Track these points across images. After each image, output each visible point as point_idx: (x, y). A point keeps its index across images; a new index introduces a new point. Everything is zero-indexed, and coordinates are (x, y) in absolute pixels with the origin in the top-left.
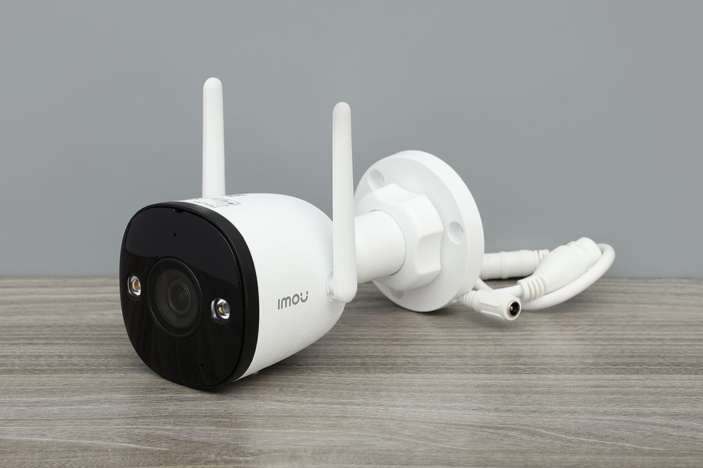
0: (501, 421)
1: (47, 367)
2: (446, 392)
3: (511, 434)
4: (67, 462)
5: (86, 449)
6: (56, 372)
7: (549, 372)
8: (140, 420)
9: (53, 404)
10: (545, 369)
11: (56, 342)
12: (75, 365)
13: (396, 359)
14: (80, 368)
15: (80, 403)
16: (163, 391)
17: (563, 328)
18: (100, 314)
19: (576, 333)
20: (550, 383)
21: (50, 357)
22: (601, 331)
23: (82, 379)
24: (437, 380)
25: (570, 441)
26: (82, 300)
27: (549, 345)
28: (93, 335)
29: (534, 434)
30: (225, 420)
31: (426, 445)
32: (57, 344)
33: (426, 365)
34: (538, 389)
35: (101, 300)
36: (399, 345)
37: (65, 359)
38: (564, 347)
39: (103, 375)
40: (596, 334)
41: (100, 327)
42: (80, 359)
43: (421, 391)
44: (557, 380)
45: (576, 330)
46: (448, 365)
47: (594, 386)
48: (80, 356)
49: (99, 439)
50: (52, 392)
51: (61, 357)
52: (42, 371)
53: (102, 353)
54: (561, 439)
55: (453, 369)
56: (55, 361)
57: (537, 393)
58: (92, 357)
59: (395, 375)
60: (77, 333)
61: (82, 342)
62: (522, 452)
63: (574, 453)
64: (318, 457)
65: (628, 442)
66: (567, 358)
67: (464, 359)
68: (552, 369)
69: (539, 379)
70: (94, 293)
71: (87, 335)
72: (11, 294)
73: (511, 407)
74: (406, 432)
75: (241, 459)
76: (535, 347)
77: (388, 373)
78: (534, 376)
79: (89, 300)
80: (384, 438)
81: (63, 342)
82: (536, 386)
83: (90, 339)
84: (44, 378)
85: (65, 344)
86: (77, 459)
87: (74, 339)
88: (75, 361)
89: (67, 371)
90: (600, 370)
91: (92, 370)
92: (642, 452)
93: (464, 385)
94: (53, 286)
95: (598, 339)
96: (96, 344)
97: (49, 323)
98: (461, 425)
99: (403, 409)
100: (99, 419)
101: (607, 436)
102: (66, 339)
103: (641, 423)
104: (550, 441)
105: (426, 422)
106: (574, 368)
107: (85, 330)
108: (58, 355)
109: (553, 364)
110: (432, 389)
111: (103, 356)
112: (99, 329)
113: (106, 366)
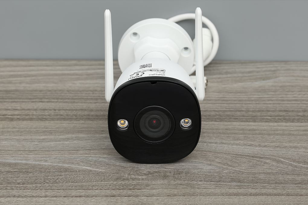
1: (48, 117)
2: (235, 134)
5: (66, 170)
6: (53, 119)
7: (282, 121)
8: (92, 151)
9: (51, 140)
10: (280, 119)
11: (53, 101)
12: (61, 115)
13: (210, 112)
14: (63, 117)
15: (64, 140)
16: (103, 132)
17: (287, 93)
18: (73, 83)
19: (293, 96)
20: (283, 128)
21: (50, 110)
22: (304, 95)
23: (64, 124)
24: (231, 126)
25: (296, 166)
27: (281, 104)
28: (70, 96)
29: (278, 162)
31: (227, 169)
32: (53, 102)
33: (225, 116)
34: (278, 132)
35: (73, 74)
36: (211, 103)
37: (57, 111)
38: (288, 105)
39: (75, 122)
40: (302, 97)
41: (73, 91)
42: (64, 111)
43: (224, 133)
44: (287, 126)
45: (293, 95)
46: (235, 116)
47: (304, 131)
49: (73, 163)
50: (51, 133)
51: (55, 110)
52: (46, 119)
53: (74, 107)
54: (291, 165)
55: (237, 119)
56: (52, 112)
57: (278, 134)
58: (69, 110)
59: (211, 123)
60: (63, 95)
61: (65, 101)
62: (273, 174)
63: (298, 175)
64: (176, 176)
66: (290, 112)
67: (242, 112)
68: (284, 119)
69: (278, 126)
70: (71, 70)
71: (67, 96)
72: (33, 70)
73: (266, 144)
74: (217, 160)
75: (140, 177)
76: (275, 105)
77: (207, 122)
78: (276, 124)
79: (68, 74)
80: (207, 164)
81: (56, 100)
82: (277, 130)
83: (69, 99)
84: (47, 123)
85: (57, 102)
86: (62, 177)
87: (61, 99)
88: (62, 112)
89: (58, 119)
90: (306, 120)
91: (69, 118)
93: (243, 129)
95: (303, 100)
96: (71, 102)
97: (50, 89)
98: (243, 156)
99: (215, 145)
100: (73, 150)
102: (57, 99)
104: (287, 166)
105: (226, 153)
106: (294, 119)
107: (66, 94)
108: (54, 109)
109: (284, 116)
110: (228, 132)
111: (74, 110)
112: (73, 93)
113: (76, 116)
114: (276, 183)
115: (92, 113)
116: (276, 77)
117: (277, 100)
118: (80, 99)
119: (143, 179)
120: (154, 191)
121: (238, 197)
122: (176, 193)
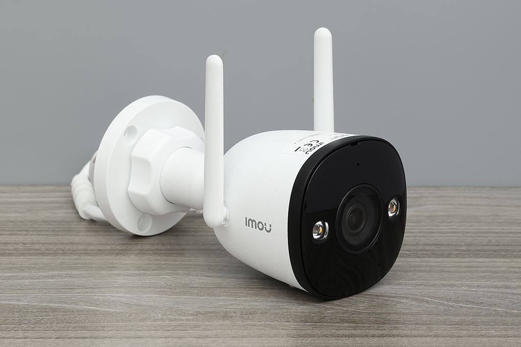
0: (393, 292)
1: (15, 251)
3: (402, 301)
4: (42, 319)
5: (55, 310)
6: (23, 254)
7: (430, 256)
8: (97, 290)
9: (24, 278)
10: (426, 254)
11: (19, 233)
12: (37, 250)
14: (41, 252)
15: (46, 277)
16: (112, 269)
17: (439, 224)
18: (52, 213)
19: (449, 227)
20: (430, 264)
21: (16, 244)
22: (470, 226)
23: (44, 260)
25: (452, 306)
26: (36, 202)
27: (427, 236)
28: (49, 228)
29: (422, 301)
30: (167, 290)
31: (333, 309)
32: (20, 235)
34: (421, 269)
35: (51, 202)
37: (28, 245)
38: (441, 238)
39: (62, 257)
40: (466, 229)
41: (53, 222)
42: (41, 245)
44: (437, 262)
45: (449, 226)
47: (466, 267)
48: (40, 243)
49: (66, 303)
50: (22, 269)
51: (25, 244)
52: (11, 254)
53: (58, 241)
54: (444, 305)
56: (21, 247)
57: (420, 271)
58: (51, 244)
60: (36, 226)
61: (40, 233)
62: (413, 314)
63: (457, 315)
64: (245, 317)
65: (500, 307)
66: (444, 246)
68: (432, 254)
69: (422, 262)
70: (45, 197)
71: (44, 228)
75: (183, 318)
76: (416, 238)
78: (418, 259)
79: (41, 202)
81: (25, 233)
82: (420, 267)
83: (47, 231)
84: (14, 259)
85: (27, 234)
86: (49, 317)
87: (34, 231)
88: (37, 247)
89: (31, 254)
90: (472, 255)
91: (52, 253)
92: (511, 315)
94: (10, 192)
95: (468, 232)
96: (52, 235)
97: (12, 220)
100: (63, 289)
101: (481, 303)
102: (26, 231)
103: (510, 293)
104: (436, 306)
106: (451, 254)
107: (42, 225)
108: (23, 243)
109: (432, 250)
111: (59, 243)
112: (53, 224)
113: (63, 251)
114: (417, 324)
115: (91, 247)
116: (420, 205)
117: (421, 232)
118: (68, 231)
119: (188, 320)
120: (209, 332)
121: (352, 339)
122: (246, 334)
